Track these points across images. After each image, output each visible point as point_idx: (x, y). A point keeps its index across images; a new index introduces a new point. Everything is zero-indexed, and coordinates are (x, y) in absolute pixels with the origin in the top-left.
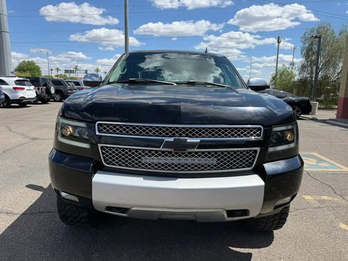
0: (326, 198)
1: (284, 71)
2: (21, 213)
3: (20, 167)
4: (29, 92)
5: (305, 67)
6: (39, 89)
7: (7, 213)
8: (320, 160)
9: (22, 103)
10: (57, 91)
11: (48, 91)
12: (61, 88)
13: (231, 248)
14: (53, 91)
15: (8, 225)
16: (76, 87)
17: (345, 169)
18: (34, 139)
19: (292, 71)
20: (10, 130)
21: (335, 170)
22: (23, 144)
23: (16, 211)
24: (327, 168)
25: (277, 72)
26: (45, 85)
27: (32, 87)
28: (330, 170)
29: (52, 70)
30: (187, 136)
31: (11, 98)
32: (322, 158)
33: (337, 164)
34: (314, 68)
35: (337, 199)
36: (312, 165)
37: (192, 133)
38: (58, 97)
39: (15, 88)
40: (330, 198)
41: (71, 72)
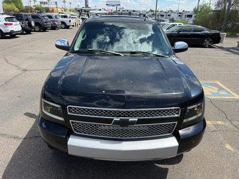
0: (219, 123)
1: (203, 7)
2: (24, 137)
3: (19, 97)
4: (16, 26)
5: (221, 3)
6: (23, 23)
7: (15, 138)
8: (221, 89)
9: (12, 35)
10: (36, 24)
11: (30, 24)
12: (39, 21)
13: (156, 164)
14: (33, 24)
15: (16, 148)
16: (49, 20)
17: (237, 97)
18: (25, 70)
19: (209, 7)
20: (7, 61)
21: (230, 98)
22: (18, 75)
23: (20, 136)
24: (224, 96)
25: (198, 7)
26: (27, 20)
27: (18, 22)
28: (226, 97)
29: (30, 1)
30: (129, 116)
31: (4, 32)
32: (223, 86)
33: (231, 92)
34: (227, 4)
35: (228, 124)
36: (214, 93)
37: (132, 114)
38: (37, 29)
39: (6, 24)
40: (223, 123)
41: (45, 3)
